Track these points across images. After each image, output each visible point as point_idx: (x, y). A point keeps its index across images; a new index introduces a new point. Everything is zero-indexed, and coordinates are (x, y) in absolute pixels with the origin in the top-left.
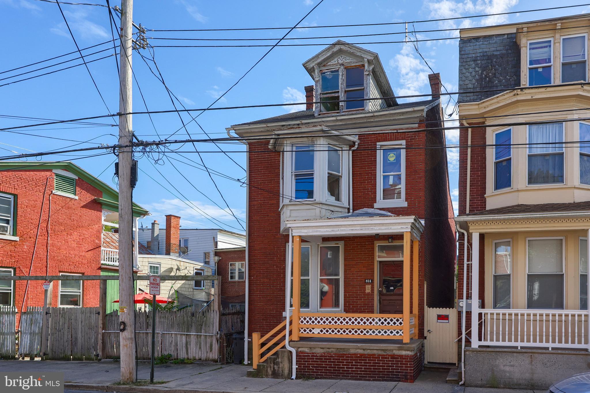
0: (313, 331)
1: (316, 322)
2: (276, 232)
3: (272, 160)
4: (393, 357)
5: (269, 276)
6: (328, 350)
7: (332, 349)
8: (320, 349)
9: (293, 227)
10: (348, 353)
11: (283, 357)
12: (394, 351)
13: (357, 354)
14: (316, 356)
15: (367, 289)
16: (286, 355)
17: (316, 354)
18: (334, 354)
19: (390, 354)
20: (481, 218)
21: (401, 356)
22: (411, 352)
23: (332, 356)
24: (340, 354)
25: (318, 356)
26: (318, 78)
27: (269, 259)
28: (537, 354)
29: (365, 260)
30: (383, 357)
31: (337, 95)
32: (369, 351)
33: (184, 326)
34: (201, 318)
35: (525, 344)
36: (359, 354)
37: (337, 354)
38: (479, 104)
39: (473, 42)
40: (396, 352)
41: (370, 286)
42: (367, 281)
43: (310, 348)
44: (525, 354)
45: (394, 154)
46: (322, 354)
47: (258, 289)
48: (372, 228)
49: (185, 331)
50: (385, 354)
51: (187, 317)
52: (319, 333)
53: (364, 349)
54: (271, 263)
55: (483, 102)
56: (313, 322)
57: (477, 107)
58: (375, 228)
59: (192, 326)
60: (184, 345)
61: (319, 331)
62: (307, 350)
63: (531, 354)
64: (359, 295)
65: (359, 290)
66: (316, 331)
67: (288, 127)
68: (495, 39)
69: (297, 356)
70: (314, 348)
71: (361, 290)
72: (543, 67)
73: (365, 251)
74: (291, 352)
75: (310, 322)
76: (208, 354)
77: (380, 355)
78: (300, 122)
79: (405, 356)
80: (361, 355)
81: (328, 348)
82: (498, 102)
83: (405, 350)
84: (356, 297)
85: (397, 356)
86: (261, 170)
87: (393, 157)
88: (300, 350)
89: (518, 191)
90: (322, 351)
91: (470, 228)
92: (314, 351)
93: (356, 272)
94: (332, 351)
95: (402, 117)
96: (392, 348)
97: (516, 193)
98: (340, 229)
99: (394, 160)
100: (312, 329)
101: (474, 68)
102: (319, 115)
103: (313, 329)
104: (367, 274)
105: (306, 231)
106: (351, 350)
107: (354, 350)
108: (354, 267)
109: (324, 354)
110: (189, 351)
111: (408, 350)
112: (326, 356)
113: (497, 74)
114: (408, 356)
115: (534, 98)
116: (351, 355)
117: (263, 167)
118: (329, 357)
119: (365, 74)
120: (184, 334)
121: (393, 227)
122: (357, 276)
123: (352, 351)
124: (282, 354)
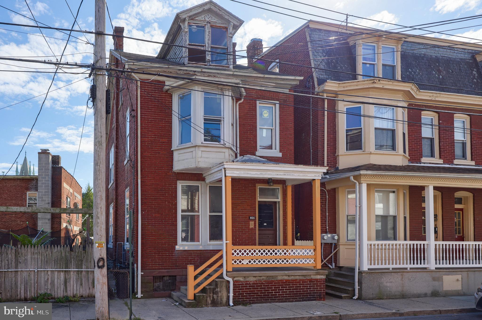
0: (243, 262)
1: (245, 254)
2: (167, 170)
3: (163, 100)
4: (311, 281)
5: (161, 211)
6: (259, 278)
7: (263, 277)
8: (253, 277)
9: (228, 168)
10: (276, 279)
11: (221, 287)
12: (312, 276)
13: (283, 280)
14: (249, 284)
15: (251, 224)
16: (224, 284)
17: (249, 282)
18: (264, 281)
19: (308, 279)
20: (377, 173)
21: (317, 280)
22: (324, 276)
23: (263, 283)
24: (269, 281)
25: (251, 284)
26: (187, 29)
27: (160, 195)
28: (405, 273)
29: (249, 200)
30: (304, 281)
31: (203, 49)
32: (292, 277)
33: (62, 262)
34: (81, 253)
35: (395, 266)
36: (285, 280)
37: (267, 281)
38: (339, 84)
39: (318, 32)
40: (313, 277)
41: (253, 222)
42: (251, 218)
43: (244, 277)
44: (399, 273)
45: (268, 111)
46: (254, 282)
47: (150, 224)
48: (292, 174)
49: (64, 267)
50: (305, 279)
51: (65, 252)
52: (247, 263)
53: (289, 276)
54: (163, 199)
55: (344, 83)
56: (243, 254)
57: (337, 85)
58: (295, 174)
59: (71, 262)
60: (62, 282)
61: (247, 262)
62: (241, 279)
63: (402, 273)
64: (244, 230)
65: (244, 226)
66: (245, 262)
67: (185, 72)
68: (332, 34)
69: (233, 285)
70: (248, 277)
71: (246, 226)
72: (370, 64)
73: (249, 192)
74: (228, 282)
75: (240, 254)
76: (91, 290)
77: (300, 280)
78: (201, 70)
79: (320, 279)
80: (287, 281)
81: (259, 276)
82: (357, 86)
83: (320, 275)
84: (241, 232)
85: (314, 279)
86: (151, 107)
87: (266, 113)
88: (235, 279)
89: (371, 153)
90: (255, 279)
91: (362, 179)
92: (248, 279)
93: (241, 209)
94: (263, 279)
95: (282, 82)
96: (311, 274)
97: (368, 155)
98: (267, 173)
99: (268, 116)
100: (241, 261)
101: (322, 53)
102: (189, 63)
103: (243, 260)
104: (251, 212)
105: (238, 172)
106: (278, 277)
107: (281, 277)
108: (240, 206)
109: (256, 282)
110: (68, 289)
111: (322, 275)
112: (258, 284)
113: (338, 61)
114: (322, 279)
115: (384, 87)
116: (278, 281)
117: (154, 106)
118: (260, 284)
119: (229, 36)
120: (63, 271)
121: (309, 175)
122: (242, 213)
123: (280, 278)
124: (220, 284)
